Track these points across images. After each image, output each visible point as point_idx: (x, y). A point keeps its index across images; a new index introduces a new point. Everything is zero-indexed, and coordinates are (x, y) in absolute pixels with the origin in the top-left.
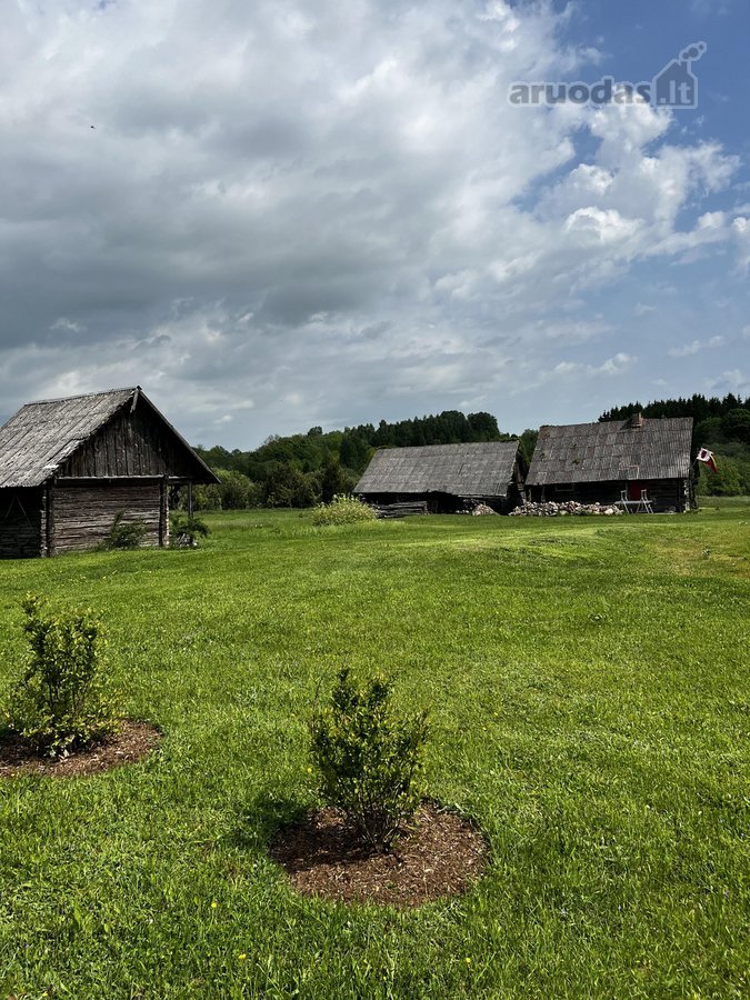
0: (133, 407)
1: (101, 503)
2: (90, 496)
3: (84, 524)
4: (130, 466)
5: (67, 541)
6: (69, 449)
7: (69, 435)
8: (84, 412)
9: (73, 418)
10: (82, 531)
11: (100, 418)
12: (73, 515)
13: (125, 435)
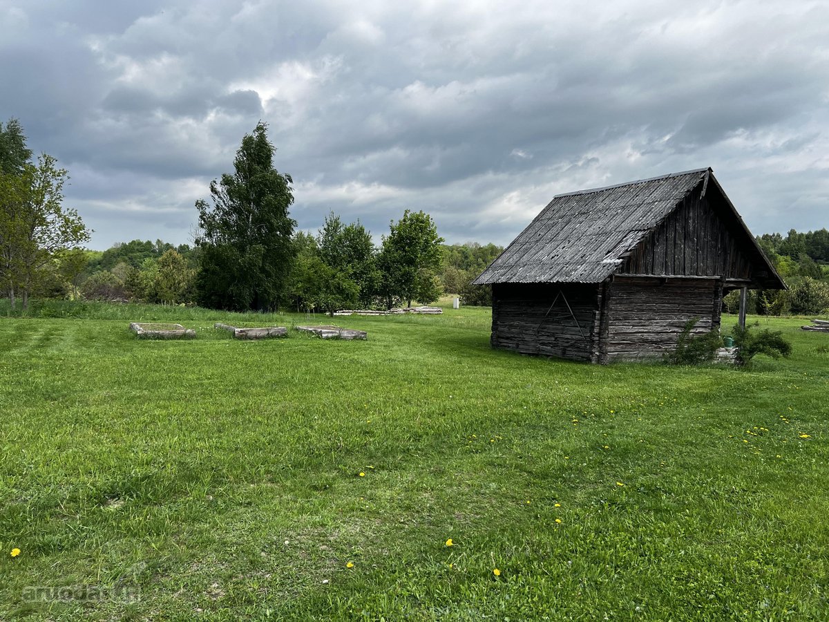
0: (703, 193)
1: (655, 306)
2: (643, 296)
3: (636, 329)
4: (688, 265)
5: (618, 348)
6: (631, 241)
7: (625, 226)
8: (638, 200)
9: (623, 208)
10: (634, 337)
11: (666, 207)
12: (626, 318)
13: (685, 228)
